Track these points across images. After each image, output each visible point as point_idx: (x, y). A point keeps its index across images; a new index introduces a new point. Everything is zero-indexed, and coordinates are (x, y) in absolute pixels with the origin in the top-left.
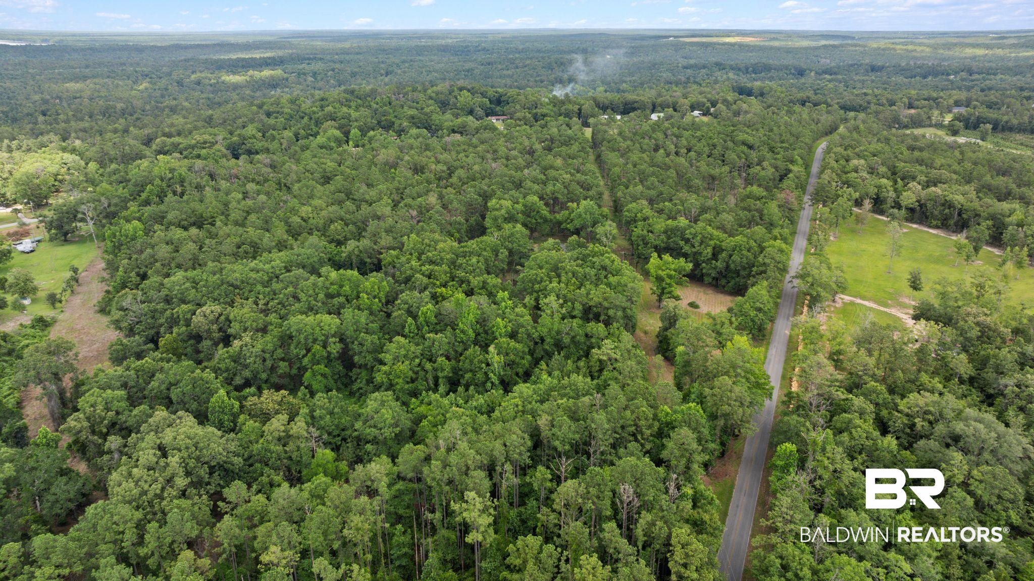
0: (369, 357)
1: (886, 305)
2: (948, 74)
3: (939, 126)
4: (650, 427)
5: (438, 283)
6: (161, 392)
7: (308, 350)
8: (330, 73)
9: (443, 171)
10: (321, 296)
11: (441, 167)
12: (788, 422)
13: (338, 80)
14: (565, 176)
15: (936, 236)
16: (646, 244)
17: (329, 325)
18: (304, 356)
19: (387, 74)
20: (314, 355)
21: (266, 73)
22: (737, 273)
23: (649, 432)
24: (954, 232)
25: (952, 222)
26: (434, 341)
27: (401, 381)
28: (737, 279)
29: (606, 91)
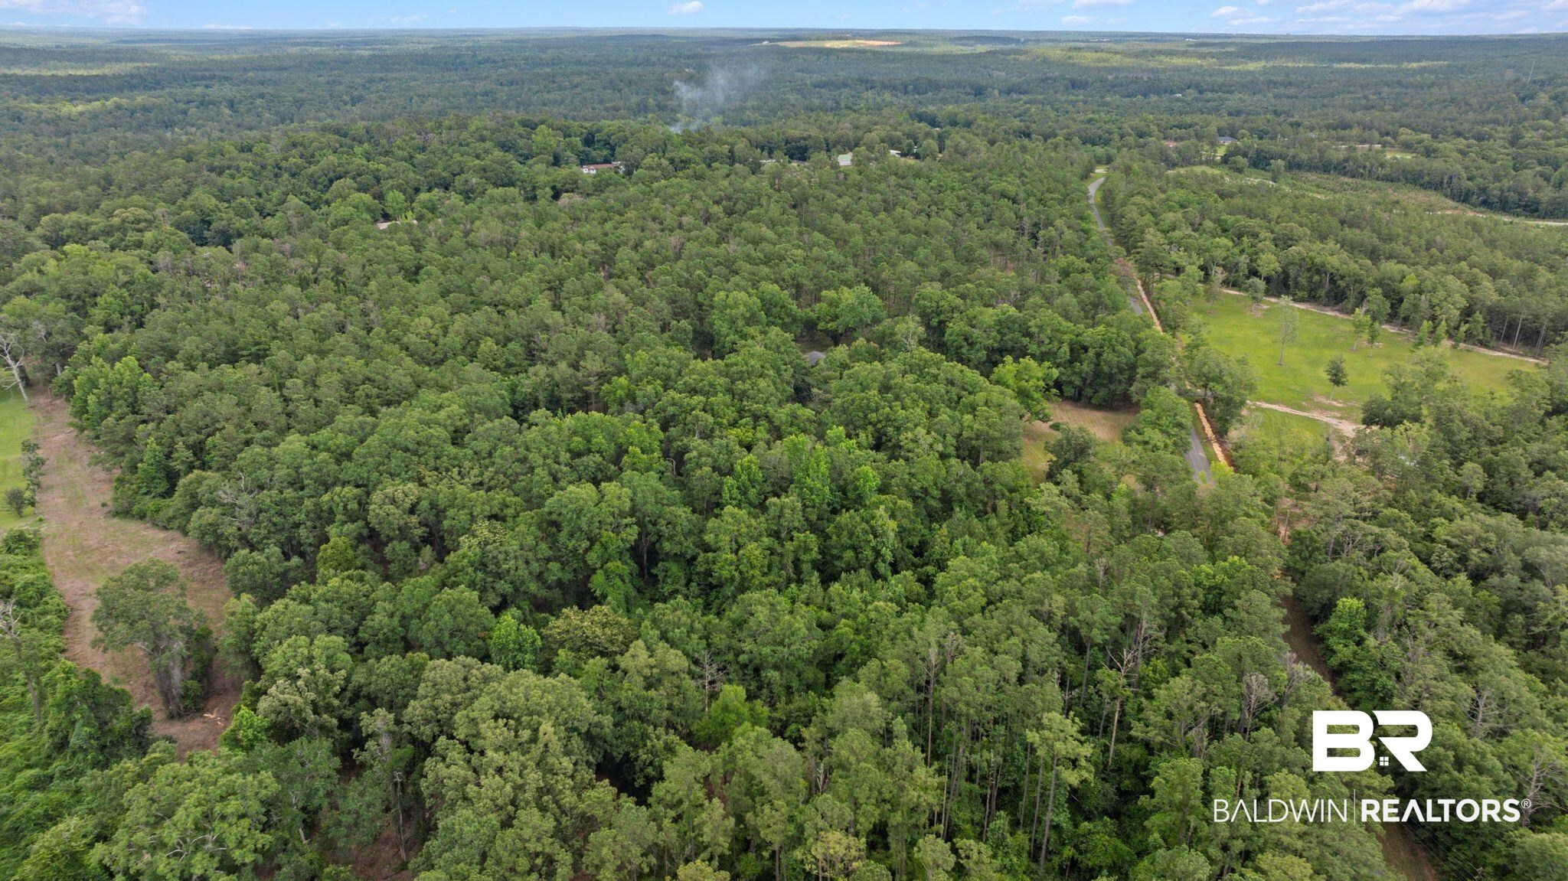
0: (689, 543)
1: (1303, 409)
2: (1172, 92)
3: (1210, 163)
4: (1194, 596)
5: (725, 421)
6: (393, 631)
7: (592, 541)
8: (259, 101)
9: (596, 252)
10: (565, 457)
11: (592, 246)
12: (1334, 572)
13: (277, 113)
14: (795, 252)
15: (1306, 312)
16: (971, 345)
17: (619, 498)
18: (587, 550)
19: (354, 101)
20: (605, 547)
21: (141, 99)
22: (1111, 378)
23: (1196, 602)
24: (1325, 305)
25: (1322, 292)
26: (782, 508)
27: (757, 572)
28: (1112, 387)
29: (725, 123)
